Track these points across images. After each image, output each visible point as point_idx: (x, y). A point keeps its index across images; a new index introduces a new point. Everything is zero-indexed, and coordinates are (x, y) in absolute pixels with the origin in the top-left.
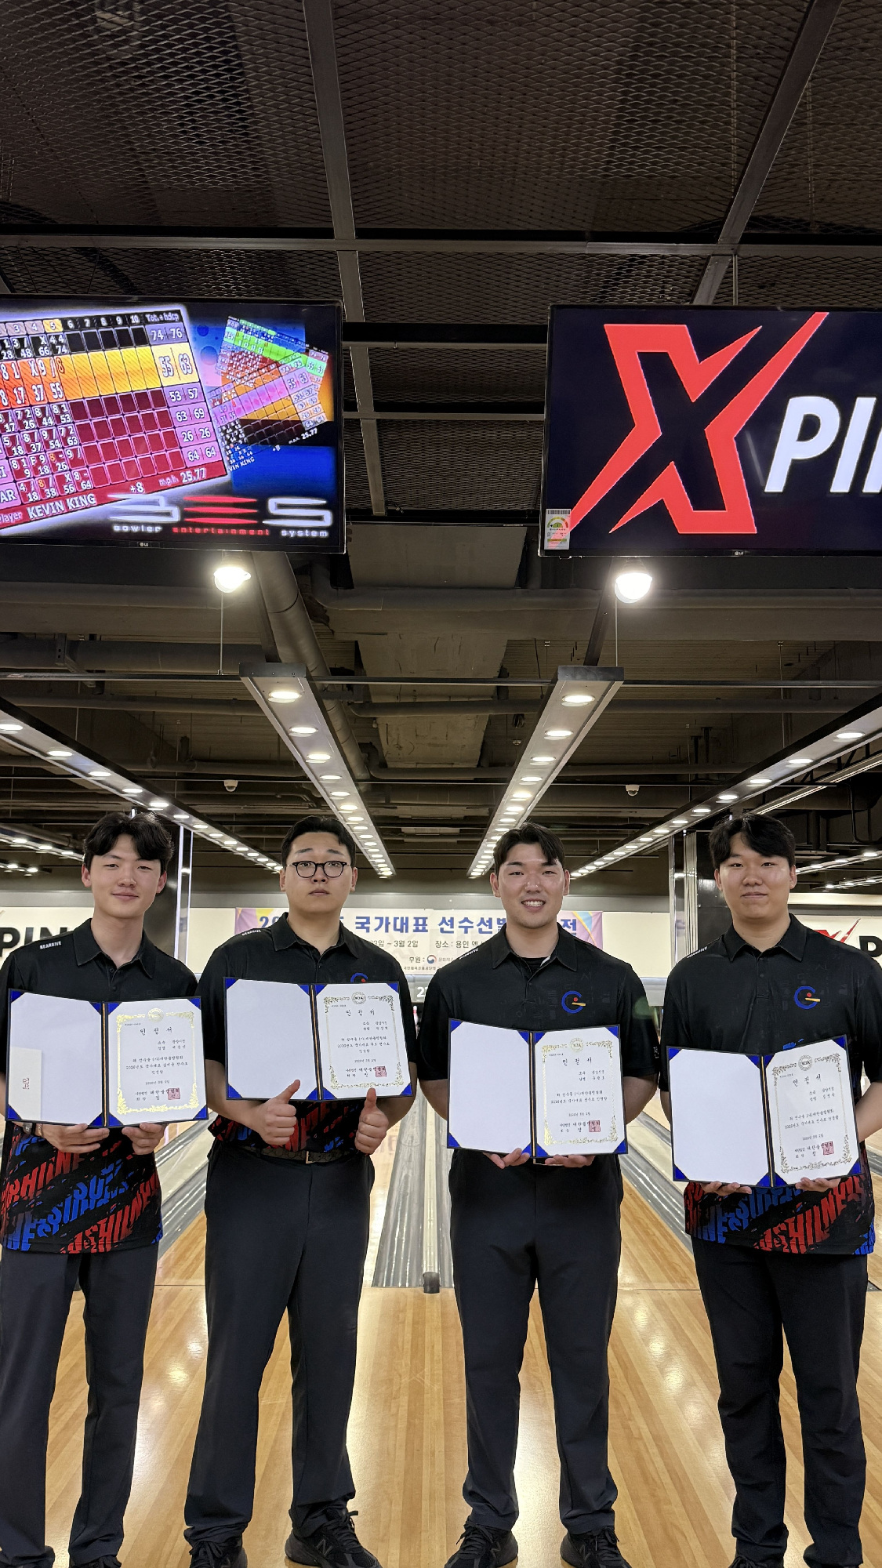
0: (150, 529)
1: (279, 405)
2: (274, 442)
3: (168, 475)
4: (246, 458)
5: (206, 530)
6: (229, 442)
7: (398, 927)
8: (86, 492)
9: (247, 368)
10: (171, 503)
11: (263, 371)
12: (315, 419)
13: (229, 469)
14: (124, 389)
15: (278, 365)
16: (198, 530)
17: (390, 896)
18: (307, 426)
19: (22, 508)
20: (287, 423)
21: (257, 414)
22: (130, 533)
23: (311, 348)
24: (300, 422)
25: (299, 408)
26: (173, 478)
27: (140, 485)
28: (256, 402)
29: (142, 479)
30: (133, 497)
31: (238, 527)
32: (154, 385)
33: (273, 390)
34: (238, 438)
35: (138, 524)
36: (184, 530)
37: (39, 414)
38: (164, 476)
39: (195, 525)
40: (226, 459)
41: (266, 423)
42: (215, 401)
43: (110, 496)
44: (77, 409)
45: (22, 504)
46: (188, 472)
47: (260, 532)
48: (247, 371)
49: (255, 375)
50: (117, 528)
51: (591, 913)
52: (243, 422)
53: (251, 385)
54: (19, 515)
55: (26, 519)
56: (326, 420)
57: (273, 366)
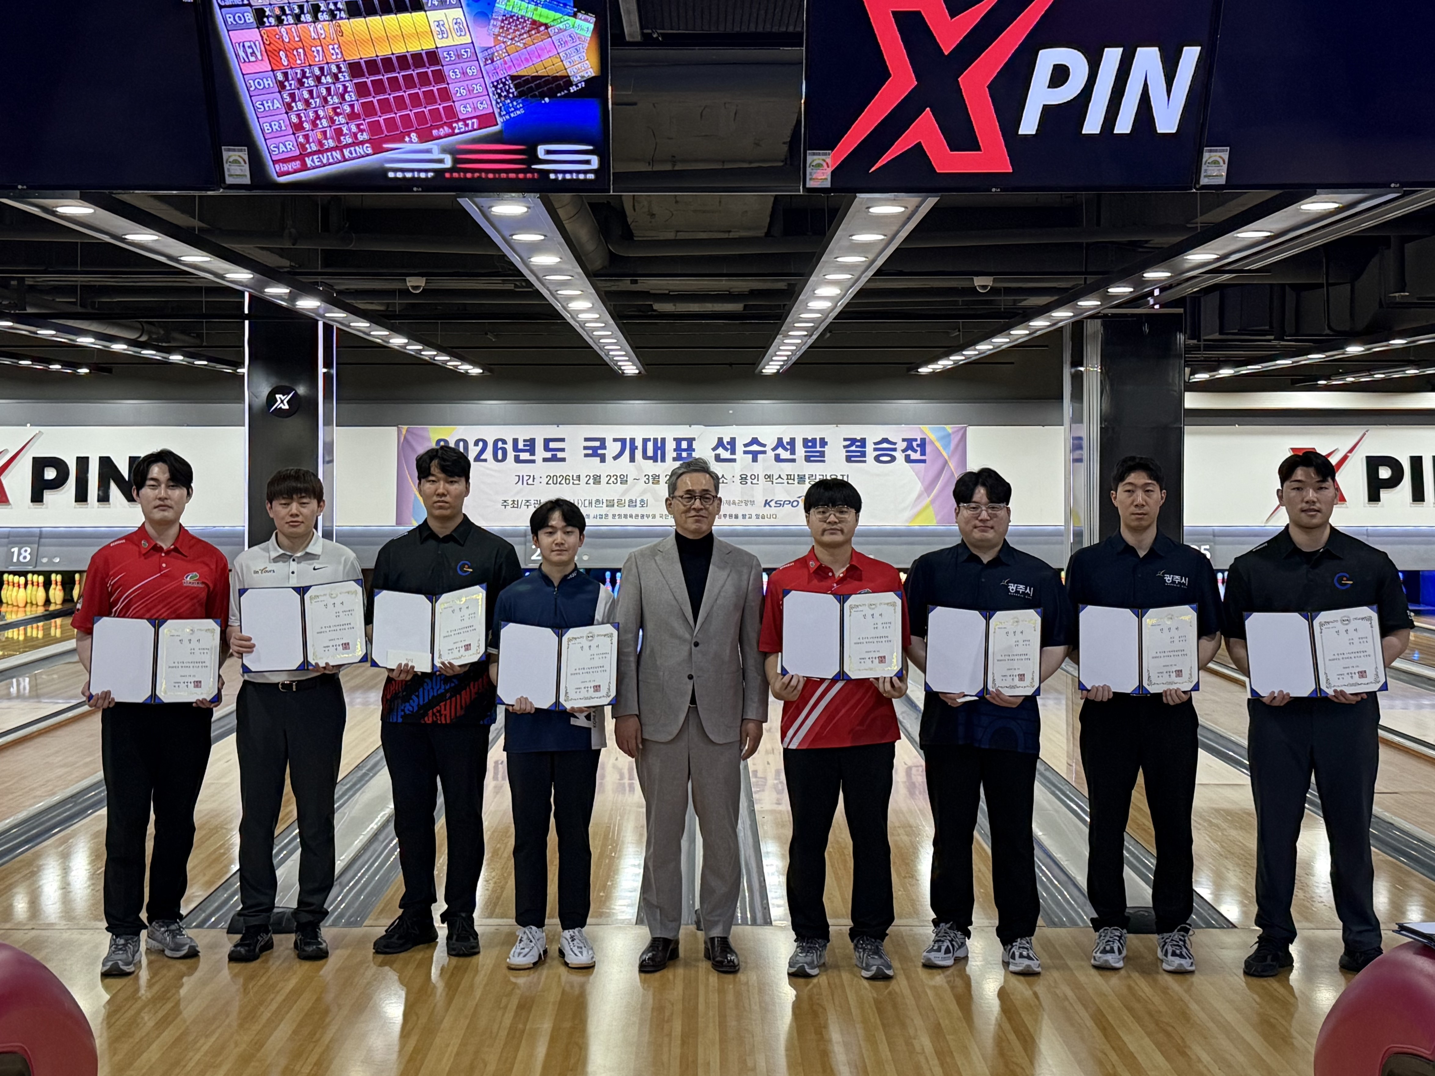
0: (423, 175)
1: (548, 63)
2: (543, 96)
3: (442, 126)
4: (516, 109)
5: (476, 175)
6: (500, 96)
7: (650, 453)
8: (362, 143)
9: (518, 30)
10: (444, 151)
11: (533, 32)
12: (583, 74)
13: (500, 120)
14: (400, 49)
15: (547, 26)
16: (469, 175)
17: (637, 406)
18: (575, 80)
19: (301, 157)
20: (556, 78)
21: (526, 70)
22: (404, 179)
23: (579, 11)
24: (569, 76)
25: (567, 64)
26: (446, 128)
27: (414, 136)
28: (527, 60)
29: (416, 131)
30: (406, 146)
31: (507, 171)
32: (429, 46)
33: (542, 49)
34: (508, 92)
35: (412, 170)
36: (455, 175)
37: (317, 72)
38: (438, 128)
39: (466, 170)
40: (497, 111)
41: (535, 78)
42: (486, 59)
43: (385, 146)
44: (355, 69)
45: (301, 154)
46: (461, 124)
47: (529, 175)
48: (518, 33)
49: (525, 36)
50: (391, 175)
51: (949, 428)
52: (513, 78)
53: (522, 45)
54: (297, 164)
55: (304, 168)
56: (593, 75)
57: (542, 28)
